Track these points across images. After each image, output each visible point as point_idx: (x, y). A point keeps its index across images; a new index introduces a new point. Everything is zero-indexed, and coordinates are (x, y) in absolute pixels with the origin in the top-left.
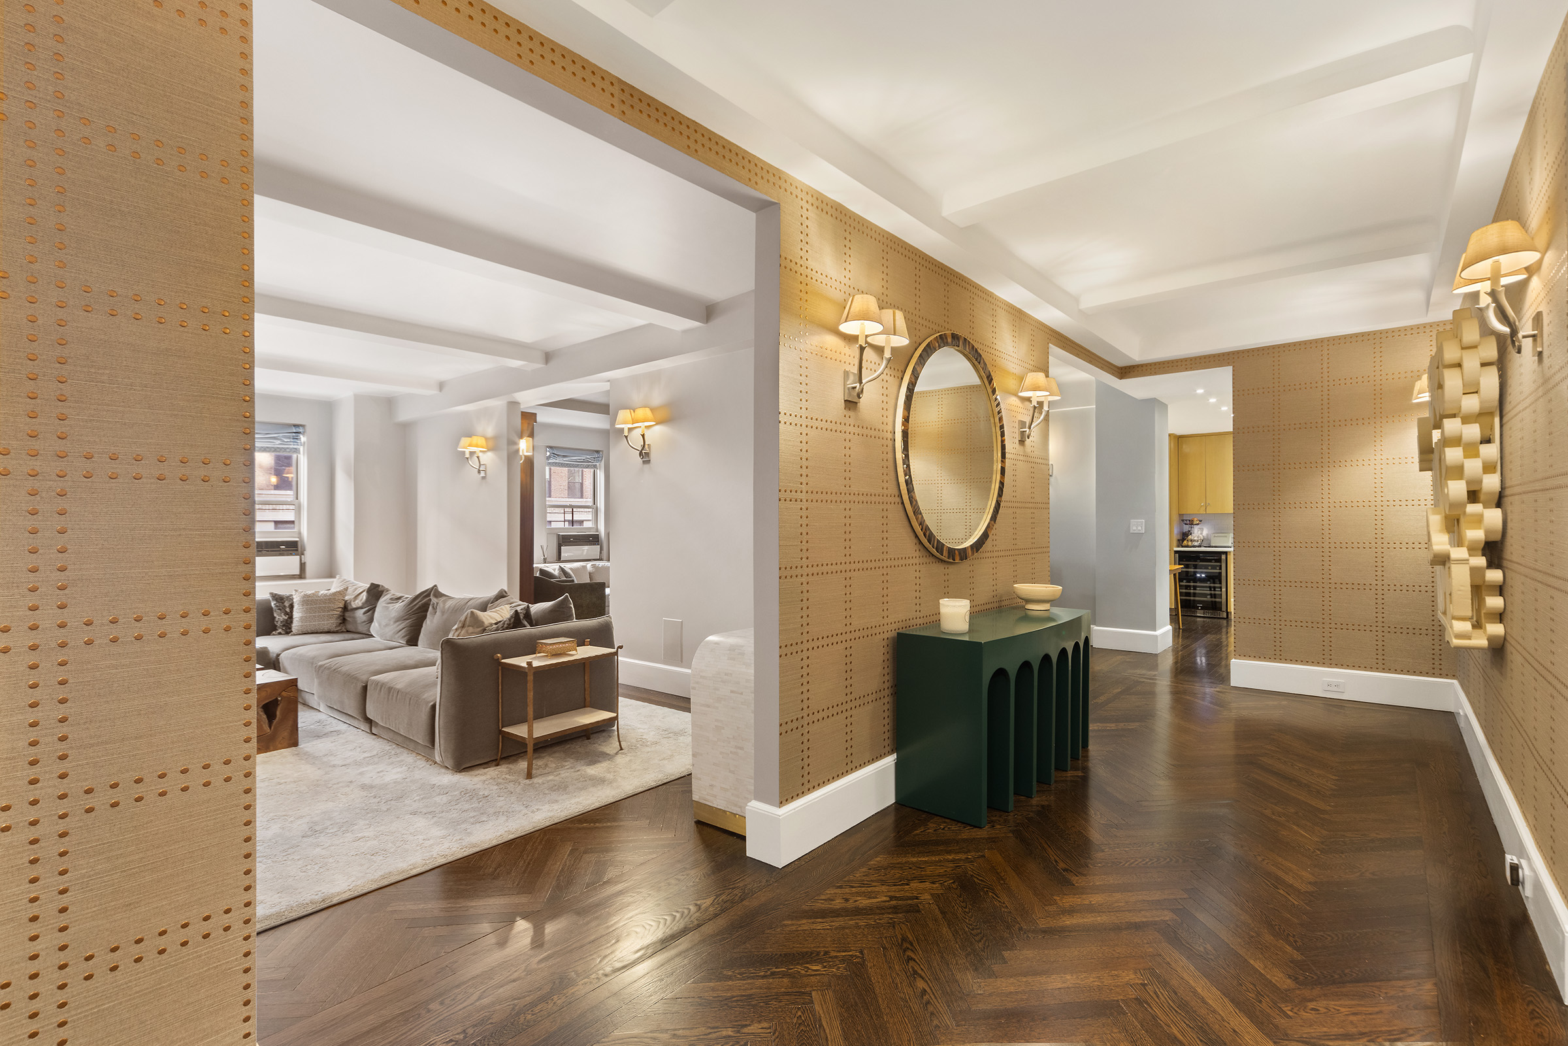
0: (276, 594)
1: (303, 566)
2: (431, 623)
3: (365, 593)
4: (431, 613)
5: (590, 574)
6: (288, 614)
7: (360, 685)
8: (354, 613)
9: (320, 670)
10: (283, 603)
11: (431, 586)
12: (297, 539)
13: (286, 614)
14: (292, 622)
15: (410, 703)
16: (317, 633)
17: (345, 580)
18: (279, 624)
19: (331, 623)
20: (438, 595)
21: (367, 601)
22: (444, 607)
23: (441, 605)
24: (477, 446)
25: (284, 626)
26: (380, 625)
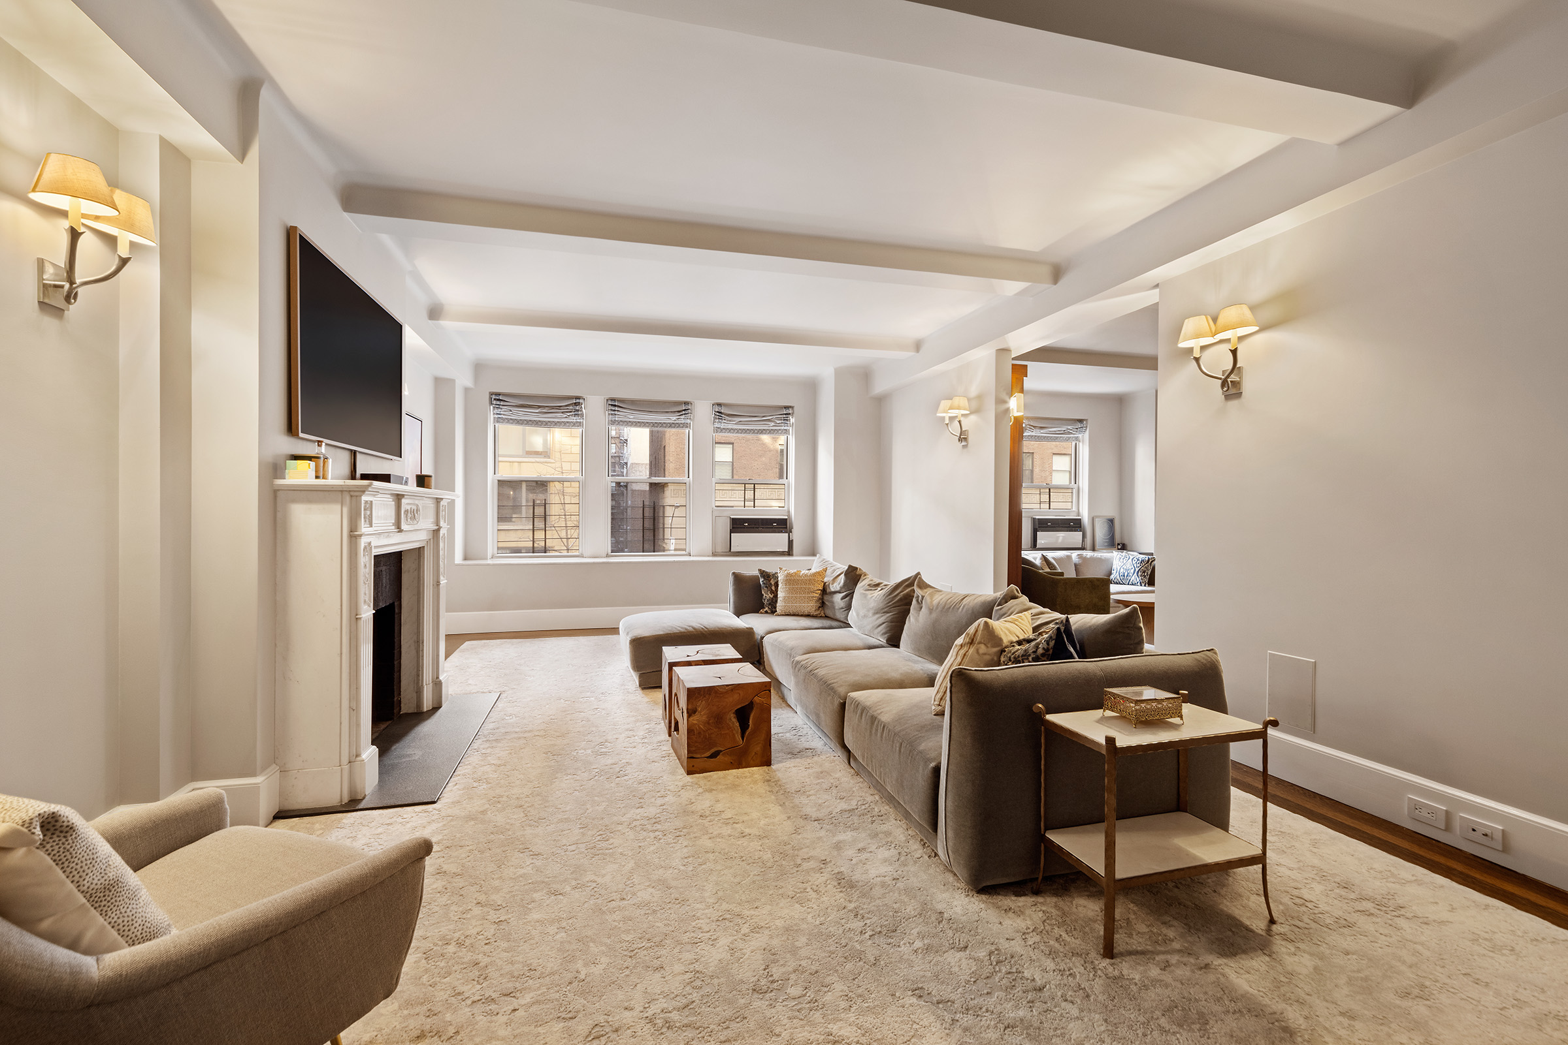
0: (764, 571)
1: (790, 543)
2: (915, 622)
3: (843, 575)
4: (914, 609)
5: (1076, 565)
6: (773, 593)
7: (837, 701)
8: (832, 598)
9: (797, 666)
10: (770, 581)
11: (914, 574)
12: (786, 517)
13: (772, 592)
14: (776, 601)
15: (900, 751)
16: (798, 615)
17: (824, 559)
18: (766, 602)
19: (810, 606)
20: (923, 585)
21: (845, 584)
22: (931, 602)
23: (927, 598)
24: (959, 408)
25: (770, 604)
26: (858, 615)
